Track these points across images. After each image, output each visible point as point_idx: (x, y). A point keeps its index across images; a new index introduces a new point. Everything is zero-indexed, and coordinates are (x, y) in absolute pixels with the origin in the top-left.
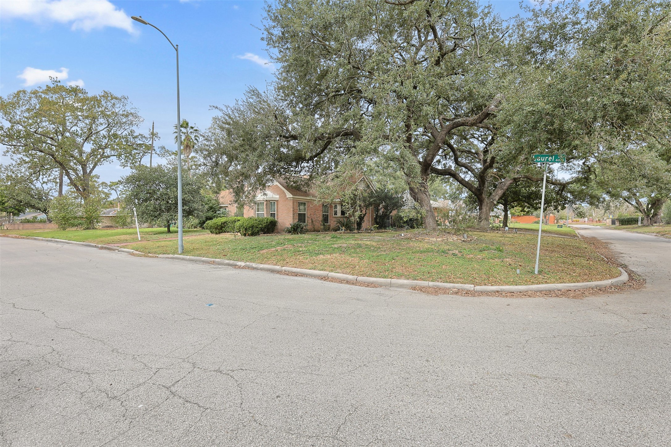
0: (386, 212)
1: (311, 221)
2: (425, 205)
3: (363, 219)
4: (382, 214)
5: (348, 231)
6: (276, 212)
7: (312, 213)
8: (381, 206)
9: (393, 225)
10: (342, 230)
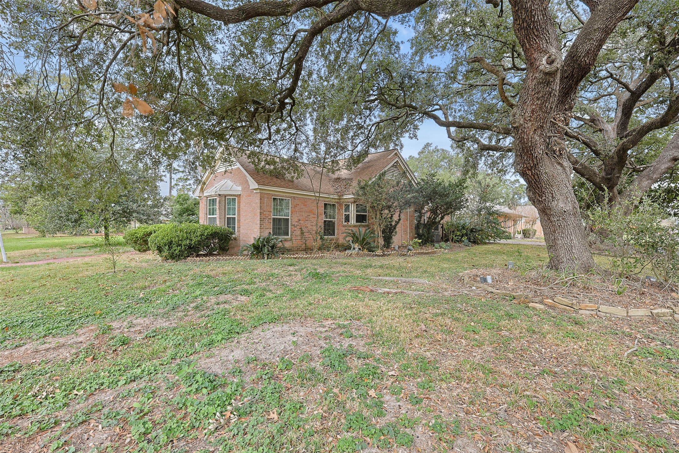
0: (435, 218)
1: (299, 233)
2: (558, 196)
3: (395, 228)
4: (428, 222)
5: (366, 251)
6: (236, 216)
7: (301, 218)
8: (426, 208)
9: (445, 238)
10: (354, 249)
